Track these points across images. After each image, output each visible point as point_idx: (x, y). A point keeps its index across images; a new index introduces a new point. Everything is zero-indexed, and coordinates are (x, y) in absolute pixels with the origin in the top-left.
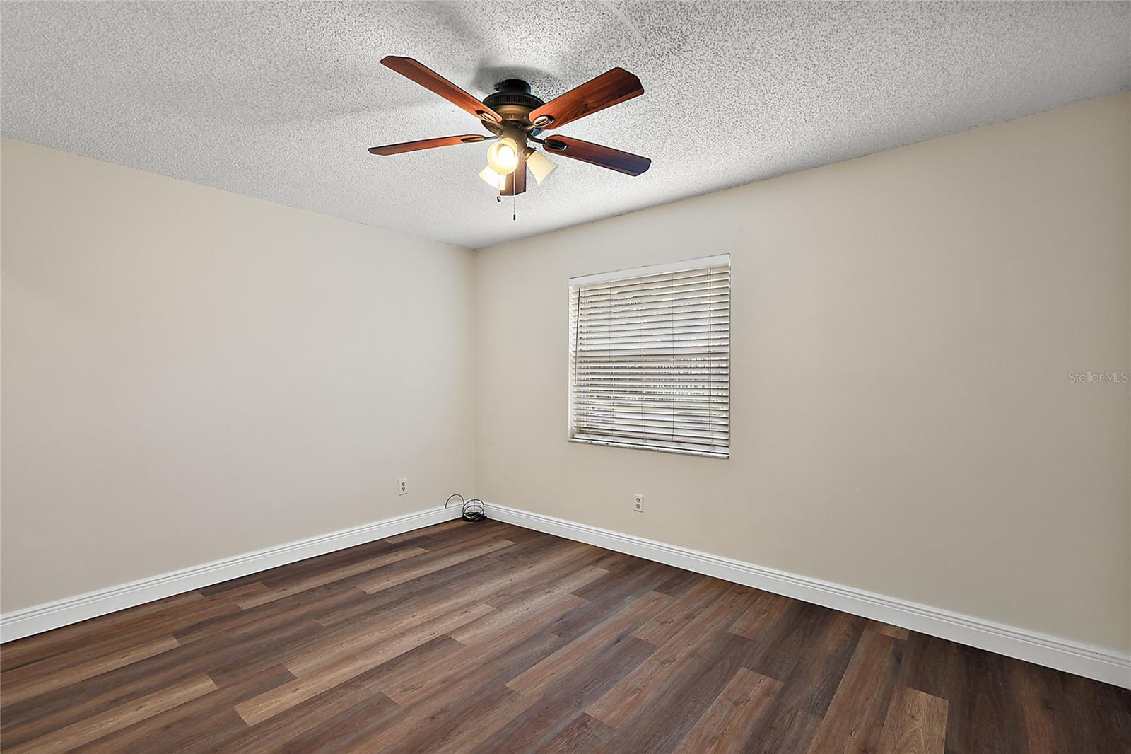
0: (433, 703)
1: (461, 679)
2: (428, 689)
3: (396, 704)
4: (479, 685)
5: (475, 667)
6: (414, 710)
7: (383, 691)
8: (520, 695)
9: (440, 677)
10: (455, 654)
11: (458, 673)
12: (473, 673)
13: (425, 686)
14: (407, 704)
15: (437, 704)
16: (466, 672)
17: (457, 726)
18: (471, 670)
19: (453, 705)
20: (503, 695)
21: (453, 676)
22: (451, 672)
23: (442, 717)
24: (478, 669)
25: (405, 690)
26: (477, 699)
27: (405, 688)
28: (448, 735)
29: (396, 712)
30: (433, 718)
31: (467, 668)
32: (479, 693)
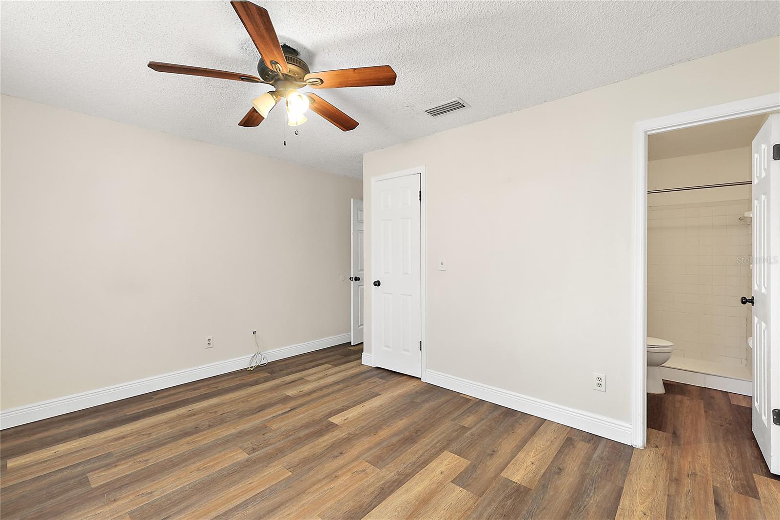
0: (342, 462)
1: (324, 478)
2: (347, 471)
3: (366, 461)
4: (311, 474)
5: (312, 490)
6: (354, 457)
7: (379, 470)
8: (284, 467)
9: (340, 481)
10: (328, 505)
11: (326, 484)
12: (314, 484)
13: (350, 474)
14: (359, 461)
15: (340, 461)
16: (319, 485)
17: (327, 449)
18: (315, 487)
19: (330, 460)
20: (296, 467)
21: (330, 482)
22: (332, 486)
23: (336, 454)
24: (310, 487)
25: (364, 471)
26: (313, 464)
27: (364, 473)
28: (332, 445)
29: (365, 456)
30: (341, 453)
31: (318, 490)
32: (311, 469)
